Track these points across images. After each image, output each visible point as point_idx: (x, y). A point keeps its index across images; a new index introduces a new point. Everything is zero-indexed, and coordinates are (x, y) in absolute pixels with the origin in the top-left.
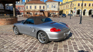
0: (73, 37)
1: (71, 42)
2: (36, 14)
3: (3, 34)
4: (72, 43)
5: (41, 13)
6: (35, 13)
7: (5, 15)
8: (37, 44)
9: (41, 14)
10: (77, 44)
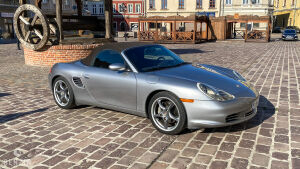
2: (182, 29)
5: (199, 24)
6: (179, 25)
7: (80, 32)
9: (198, 30)
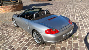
0: (77, 35)
1: (73, 42)
3: (4, 25)
4: (73, 45)
7: (11, 0)
8: (32, 44)
10: (79, 48)
